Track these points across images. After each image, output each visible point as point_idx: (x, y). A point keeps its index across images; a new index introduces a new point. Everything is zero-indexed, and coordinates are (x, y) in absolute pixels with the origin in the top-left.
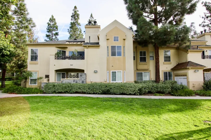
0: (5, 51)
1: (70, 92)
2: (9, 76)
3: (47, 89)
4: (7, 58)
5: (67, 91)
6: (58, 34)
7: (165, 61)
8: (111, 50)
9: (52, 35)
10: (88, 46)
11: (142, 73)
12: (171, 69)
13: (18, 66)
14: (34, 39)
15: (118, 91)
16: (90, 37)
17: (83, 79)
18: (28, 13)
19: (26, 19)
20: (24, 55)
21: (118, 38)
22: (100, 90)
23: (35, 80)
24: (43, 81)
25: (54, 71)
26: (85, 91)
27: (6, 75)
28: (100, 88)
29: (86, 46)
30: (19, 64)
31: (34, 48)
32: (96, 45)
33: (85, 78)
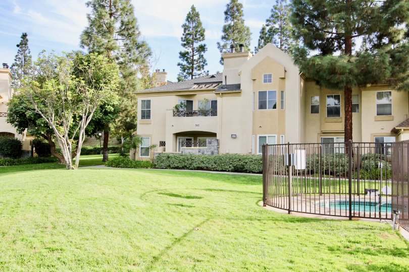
0: (108, 107)
1: (191, 167)
2: (113, 145)
3: (159, 162)
4: (110, 117)
5: (186, 166)
6: (205, 47)
7: (378, 114)
8: (259, 99)
9: (193, 51)
10: (222, 94)
11: (333, 138)
12: (391, 131)
13: (125, 126)
14: (151, 76)
15: (256, 166)
16: (226, 77)
17: (213, 148)
18: (139, 33)
19: (136, 44)
20: (134, 108)
21: (270, 76)
22: (231, 165)
23: (148, 149)
24: (157, 151)
25: (172, 135)
26: (210, 166)
27: (109, 143)
28: (231, 162)
29: (219, 94)
30: (127, 123)
31: (146, 98)
32: (234, 91)
33: (216, 147)
